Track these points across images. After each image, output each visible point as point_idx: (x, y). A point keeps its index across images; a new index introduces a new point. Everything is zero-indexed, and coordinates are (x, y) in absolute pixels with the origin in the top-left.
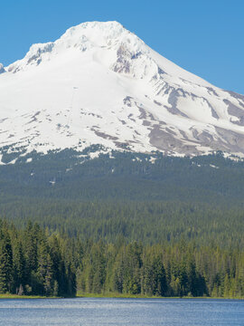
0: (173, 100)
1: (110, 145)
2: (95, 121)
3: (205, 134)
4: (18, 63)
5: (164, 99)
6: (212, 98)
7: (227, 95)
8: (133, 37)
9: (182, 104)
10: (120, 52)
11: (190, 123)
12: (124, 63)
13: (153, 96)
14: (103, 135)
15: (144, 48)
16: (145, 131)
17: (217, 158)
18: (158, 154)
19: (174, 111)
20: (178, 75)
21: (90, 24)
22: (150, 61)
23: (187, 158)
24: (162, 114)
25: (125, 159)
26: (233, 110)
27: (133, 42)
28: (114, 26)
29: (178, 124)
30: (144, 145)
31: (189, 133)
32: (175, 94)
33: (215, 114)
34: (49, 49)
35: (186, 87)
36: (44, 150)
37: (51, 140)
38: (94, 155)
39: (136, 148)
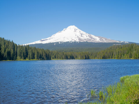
0: (81, 35)
1: (73, 41)
2: (71, 38)
3: (85, 39)
4: (62, 31)
5: (80, 35)
6: (86, 35)
7: (88, 34)
8: (76, 27)
9: (83, 35)
12: (75, 31)
15: (78, 29)
17: (87, 42)
18: (79, 42)
19: (82, 36)
20: (82, 32)
21: (71, 26)
22: (78, 30)
23: (83, 42)
24: (80, 37)
25: (75, 42)
26: (89, 36)
27: (76, 28)
28: (74, 26)
29: (82, 38)
30: (78, 41)
32: (82, 34)
33: (87, 37)
34: (66, 29)
35: (83, 33)
36: (65, 42)
37: (66, 40)
38: (71, 42)
39: (77, 41)
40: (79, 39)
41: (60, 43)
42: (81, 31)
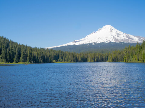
0: (118, 35)
1: (109, 41)
2: (107, 38)
3: (122, 39)
4: (97, 31)
5: (117, 35)
6: (123, 35)
7: (125, 34)
8: (112, 27)
10: (110, 29)
11: (120, 38)
12: (111, 30)
13: (115, 35)
14: (108, 40)
15: (114, 28)
16: (114, 39)
17: (123, 43)
18: (115, 42)
19: (118, 36)
20: (119, 32)
21: (106, 26)
22: (115, 30)
24: (116, 37)
25: (110, 43)
26: (126, 36)
27: (112, 28)
28: (110, 26)
29: (118, 38)
30: (113, 41)
31: (120, 39)
32: (118, 34)
33: (124, 37)
34: (101, 29)
35: (120, 33)
37: (100, 41)
38: (106, 43)
39: (112, 42)
40: (115, 40)
41: (94, 44)
42: (117, 30)
